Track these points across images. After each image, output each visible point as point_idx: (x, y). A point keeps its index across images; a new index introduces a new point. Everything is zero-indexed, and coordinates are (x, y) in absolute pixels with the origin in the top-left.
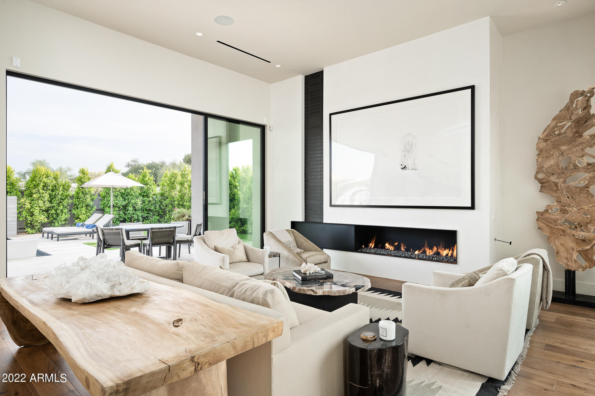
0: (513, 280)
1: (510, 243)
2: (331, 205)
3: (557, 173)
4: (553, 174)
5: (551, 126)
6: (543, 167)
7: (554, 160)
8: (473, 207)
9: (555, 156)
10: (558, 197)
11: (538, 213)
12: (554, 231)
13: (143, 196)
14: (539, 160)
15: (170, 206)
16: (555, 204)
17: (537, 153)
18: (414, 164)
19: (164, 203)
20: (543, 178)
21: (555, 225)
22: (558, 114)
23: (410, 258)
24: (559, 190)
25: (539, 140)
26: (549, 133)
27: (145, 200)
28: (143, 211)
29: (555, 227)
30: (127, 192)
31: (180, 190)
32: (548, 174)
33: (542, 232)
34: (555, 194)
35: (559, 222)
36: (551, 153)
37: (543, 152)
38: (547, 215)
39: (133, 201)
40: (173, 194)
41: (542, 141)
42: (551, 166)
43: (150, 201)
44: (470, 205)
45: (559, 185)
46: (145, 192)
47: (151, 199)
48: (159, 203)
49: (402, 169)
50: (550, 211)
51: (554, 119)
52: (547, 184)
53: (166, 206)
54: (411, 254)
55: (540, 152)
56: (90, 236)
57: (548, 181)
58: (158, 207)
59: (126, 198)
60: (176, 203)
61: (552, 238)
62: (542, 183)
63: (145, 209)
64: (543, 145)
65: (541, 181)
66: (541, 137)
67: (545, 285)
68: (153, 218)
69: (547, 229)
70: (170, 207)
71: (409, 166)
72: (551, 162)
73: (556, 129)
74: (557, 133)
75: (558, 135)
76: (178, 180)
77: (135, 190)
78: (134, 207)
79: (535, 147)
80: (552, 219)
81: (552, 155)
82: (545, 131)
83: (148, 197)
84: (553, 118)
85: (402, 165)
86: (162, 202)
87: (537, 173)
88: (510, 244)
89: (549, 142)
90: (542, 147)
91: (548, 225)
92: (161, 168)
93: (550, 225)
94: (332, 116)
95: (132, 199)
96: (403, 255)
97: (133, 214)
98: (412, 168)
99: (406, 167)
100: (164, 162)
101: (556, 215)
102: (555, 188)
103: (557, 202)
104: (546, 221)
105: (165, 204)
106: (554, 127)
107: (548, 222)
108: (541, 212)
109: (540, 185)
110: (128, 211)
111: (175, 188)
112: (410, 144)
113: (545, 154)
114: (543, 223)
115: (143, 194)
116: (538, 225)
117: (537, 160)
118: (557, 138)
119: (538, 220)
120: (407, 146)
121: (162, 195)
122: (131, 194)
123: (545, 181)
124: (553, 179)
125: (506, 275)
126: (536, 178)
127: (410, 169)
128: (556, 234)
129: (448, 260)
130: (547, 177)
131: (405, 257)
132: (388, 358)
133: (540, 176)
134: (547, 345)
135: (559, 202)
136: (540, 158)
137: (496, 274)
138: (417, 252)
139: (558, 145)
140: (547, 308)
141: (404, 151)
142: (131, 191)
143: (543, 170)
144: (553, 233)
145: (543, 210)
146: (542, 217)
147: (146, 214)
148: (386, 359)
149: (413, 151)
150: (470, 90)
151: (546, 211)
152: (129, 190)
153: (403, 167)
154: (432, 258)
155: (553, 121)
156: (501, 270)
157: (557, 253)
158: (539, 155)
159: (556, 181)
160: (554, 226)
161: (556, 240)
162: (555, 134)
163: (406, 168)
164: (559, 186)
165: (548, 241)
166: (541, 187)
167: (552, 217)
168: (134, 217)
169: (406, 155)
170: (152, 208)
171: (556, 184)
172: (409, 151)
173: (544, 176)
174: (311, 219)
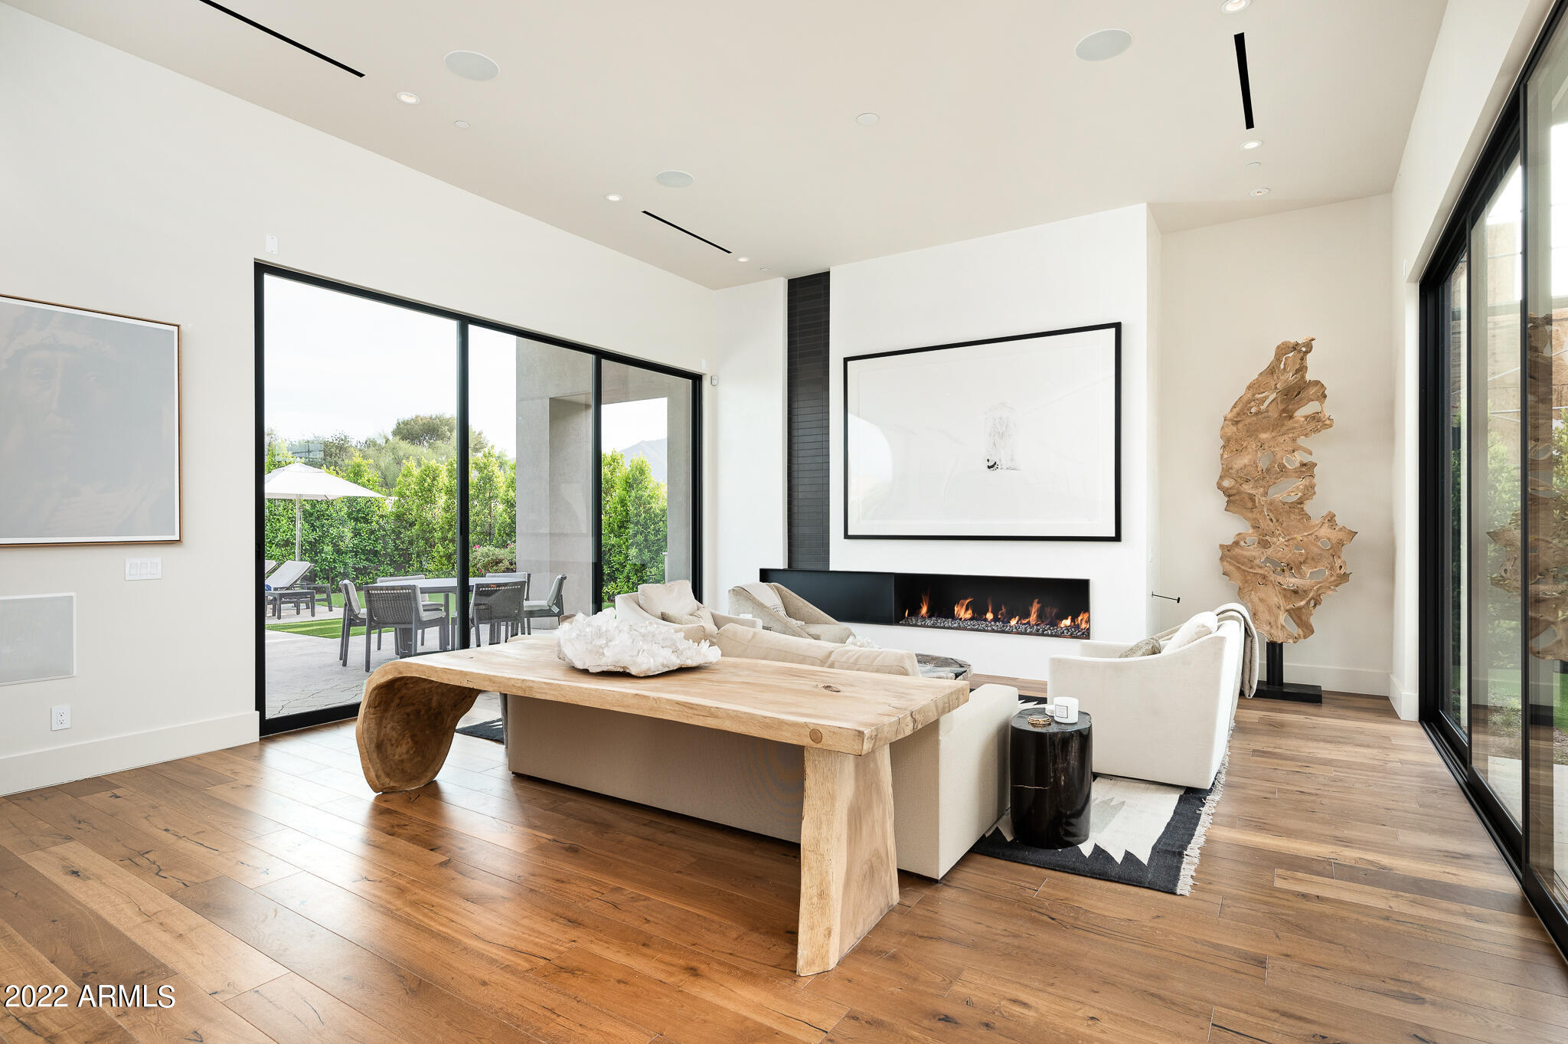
0: (1222, 639)
1: (1178, 600)
2: (847, 536)
3: (1253, 478)
4: (1247, 481)
5: (1245, 399)
6: (1231, 468)
7: (1250, 457)
8: (1117, 538)
9: (1250, 450)
10: (1255, 519)
11: (1222, 546)
12: (1249, 578)
13: (356, 520)
14: (1225, 456)
15: (422, 543)
16: (1251, 531)
17: (1222, 443)
18: (1012, 460)
19: (406, 534)
20: (1230, 486)
21: (1251, 568)
22: (1257, 379)
23: (1003, 632)
24: (1256, 507)
25: (1226, 422)
26: (1242, 410)
27: (360, 530)
28: (356, 555)
29: (1251, 570)
30: (318, 511)
31: (448, 506)
32: (1239, 480)
33: (1230, 580)
34: (1250, 515)
35: (1257, 562)
36: (1245, 445)
37: (1231, 442)
38: (1237, 551)
39: (333, 531)
40: (429, 516)
41: (1230, 423)
42: (1245, 466)
43: (372, 532)
44: (1113, 534)
45: (1257, 499)
46: (359, 510)
47: (374, 525)
48: (393, 536)
49: (989, 467)
50: (1242, 543)
51: (1249, 388)
52: (1237, 497)
53: (411, 543)
54: (1003, 626)
55: (1227, 441)
56: (308, 608)
57: (1239, 493)
58: (391, 544)
59: (317, 523)
60: (438, 535)
61: (1246, 590)
62: (1229, 496)
63: (361, 549)
64: (1231, 430)
65: (1228, 494)
66: (1229, 416)
67: (1247, 661)
68: (379, 570)
69: (1236, 574)
70: (421, 545)
71: (1003, 462)
72: (1244, 460)
73: (1253, 403)
74: (1253, 410)
75: (1256, 414)
76: (440, 484)
77: (339, 505)
78: (335, 545)
79: (1218, 433)
80: (1245, 557)
81: (1246, 447)
82: (1234, 407)
83: (366, 521)
84: (1248, 384)
85: (988, 460)
86: (400, 533)
87: (1221, 478)
88: (1178, 602)
89: (1240, 426)
90: (1229, 434)
91: (1239, 567)
92: (338, 451)
93: (1243, 567)
94: (849, 363)
95: (331, 525)
96: (989, 628)
97: (334, 561)
98: (1008, 466)
99: (997, 464)
100: (345, 437)
101: (1252, 551)
102: (1250, 505)
103: (1254, 527)
104: (1236, 561)
105: (409, 537)
106: (1249, 402)
107: (1239, 563)
108: (1227, 546)
109: (1226, 499)
110: (323, 555)
111: (433, 502)
112: (1004, 423)
113: (1233, 446)
114: (1231, 564)
115: (355, 514)
116: (1224, 568)
117: (1222, 455)
118: (1255, 418)
119: (1222, 559)
120: (998, 426)
121: (399, 517)
122: (328, 515)
123: (1234, 491)
124: (1247, 488)
125: (1210, 633)
126: (1220, 487)
127: (1005, 467)
128: (1252, 582)
129: (1071, 634)
130: (1238, 485)
131: (993, 631)
132: (1075, 746)
133: (1226, 483)
134: (1254, 751)
135: (1256, 527)
136: (1227, 453)
137: (1197, 633)
138: (1013, 622)
139: (1256, 430)
140: (1252, 696)
141: (992, 435)
142: (328, 506)
143: (1231, 474)
144: (1246, 582)
145: (1230, 543)
146: (1228, 553)
147: (364, 560)
148: (1072, 746)
149: (1009, 436)
150: (1113, 331)
151: (1236, 543)
152: (324, 506)
153: (991, 464)
154: (1043, 631)
155: (1249, 390)
156: (1203, 626)
157: (1255, 614)
158: (1224, 447)
159: (1252, 492)
160: (1248, 570)
161: (1253, 592)
162: (1251, 413)
163: (995, 467)
164: (1257, 501)
165: (1239, 595)
166: (1227, 502)
167: (1245, 553)
168: (335, 567)
169: (996, 442)
170: (379, 548)
171: (1252, 498)
172: (1002, 436)
173: (1233, 483)
174: (802, 564)
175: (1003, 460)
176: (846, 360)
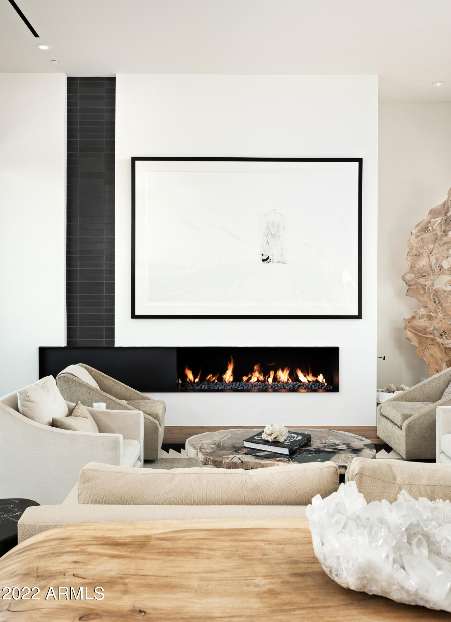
1: (384, 358)
2: (134, 316)
3: (428, 274)
4: (423, 276)
5: (426, 221)
6: (413, 267)
7: (425, 260)
8: (359, 316)
9: (425, 256)
10: (425, 301)
11: (405, 320)
12: (423, 340)
14: (410, 259)
16: (422, 309)
18: (282, 256)
20: (411, 279)
22: (434, 208)
24: (426, 293)
26: (422, 228)
29: (424, 335)
32: (418, 275)
33: (411, 342)
34: (421, 298)
35: (428, 330)
38: (414, 322)
41: (414, 236)
42: (423, 266)
49: (263, 260)
50: (417, 317)
52: (414, 286)
55: (411, 249)
57: (416, 284)
61: (421, 348)
62: (409, 286)
64: (414, 241)
65: (408, 283)
66: (414, 232)
69: (414, 338)
71: (275, 257)
74: (429, 229)
75: (431, 232)
79: (407, 243)
80: (420, 327)
81: (422, 253)
82: (418, 226)
84: (428, 211)
85: (263, 255)
87: (406, 273)
89: (420, 239)
90: (413, 244)
91: (416, 334)
93: (419, 333)
94: (136, 162)
98: (279, 260)
99: (270, 258)
101: (423, 322)
102: (422, 291)
104: (413, 329)
106: (428, 223)
107: (416, 330)
108: (408, 319)
112: (275, 225)
113: (414, 252)
114: (410, 331)
116: (407, 335)
117: (406, 258)
118: (428, 234)
119: (405, 328)
120: (271, 228)
123: (413, 283)
124: (422, 280)
126: (404, 279)
127: (276, 261)
128: (424, 344)
130: (416, 279)
133: (408, 277)
135: (425, 307)
136: (409, 256)
139: (428, 242)
141: (266, 235)
143: (413, 271)
144: (421, 343)
145: (410, 317)
146: (409, 324)
149: (280, 236)
150: (358, 163)
151: (413, 317)
153: (265, 258)
155: (429, 215)
158: (408, 252)
159: (424, 283)
161: (425, 350)
163: (269, 260)
164: (426, 289)
166: (408, 289)
167: (419, 323)
169: (269, 241)
171: (424, 287)
172: (274, 236)
173: (412, 277)
174: (79, 342)
175: (274, 254)
176: (134, 159)
